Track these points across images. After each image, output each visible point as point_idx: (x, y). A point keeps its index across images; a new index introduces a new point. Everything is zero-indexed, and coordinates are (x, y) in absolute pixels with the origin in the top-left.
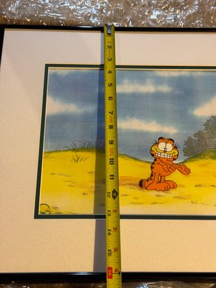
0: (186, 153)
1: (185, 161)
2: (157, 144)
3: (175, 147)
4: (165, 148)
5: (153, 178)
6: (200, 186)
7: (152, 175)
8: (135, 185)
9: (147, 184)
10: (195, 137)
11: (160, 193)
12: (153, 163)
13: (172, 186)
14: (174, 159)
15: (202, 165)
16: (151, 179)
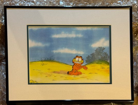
0: (87, 61)
1: (86, 65)
2: (75, 58)
3: (82, 60)
4: (78, 60)
5: (73, 71)
6: (91, 73)
7: (72, 70)
8: (66, 73)
9: (70, 73)
10: (91, 55)
11: (75, 76)
12: (73, 66)
13: (80, 73)
14: (82, 64)
15: (92, 66)
16: (72, 71)
